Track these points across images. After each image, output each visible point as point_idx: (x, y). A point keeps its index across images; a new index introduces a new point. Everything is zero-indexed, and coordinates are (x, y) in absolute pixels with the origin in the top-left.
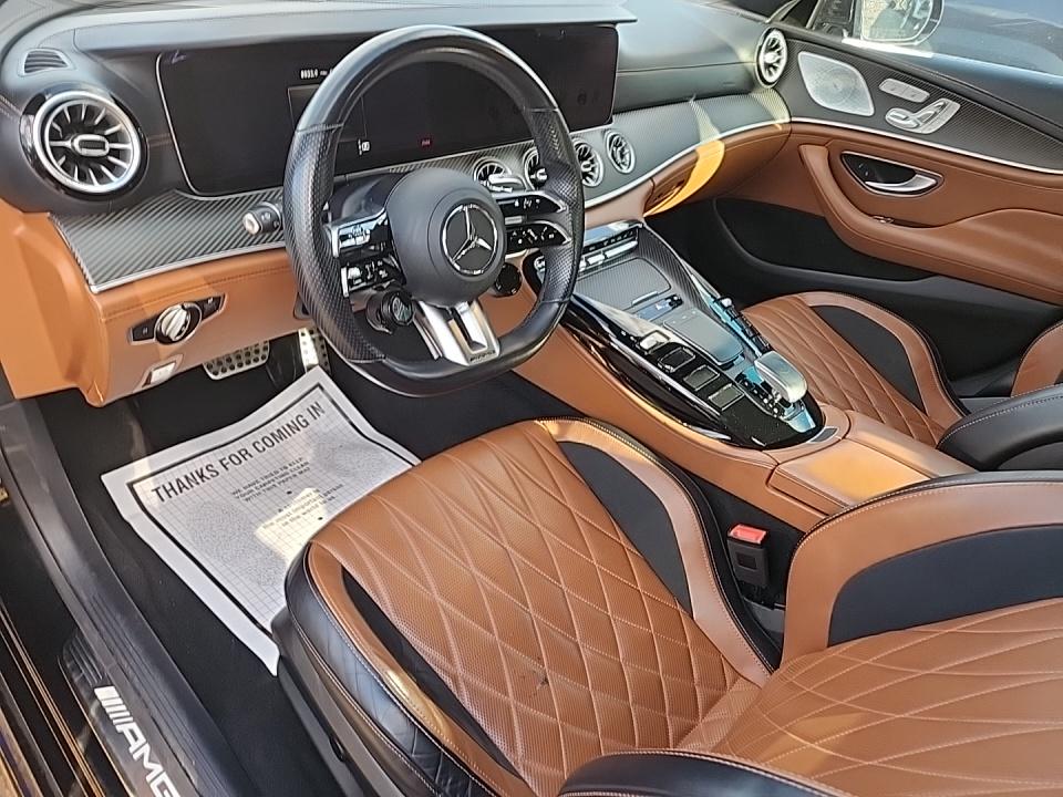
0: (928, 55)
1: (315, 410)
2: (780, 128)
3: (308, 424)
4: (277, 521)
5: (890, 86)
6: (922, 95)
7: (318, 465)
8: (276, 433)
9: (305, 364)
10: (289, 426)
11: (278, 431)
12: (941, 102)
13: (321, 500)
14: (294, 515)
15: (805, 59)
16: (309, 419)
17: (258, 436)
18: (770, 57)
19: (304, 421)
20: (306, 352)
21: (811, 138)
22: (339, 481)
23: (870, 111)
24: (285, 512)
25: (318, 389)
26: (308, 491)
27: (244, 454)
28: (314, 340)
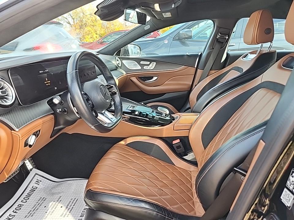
0: (146, 56)
1: (38, 182)
2: (125, 75)
3: (37, 187)
4: (48, 215)
5: (142, 62)
6: (149, 63)
7: (48, 196)
8: (27, 195)
9: (29, 169)
10: (30, 191)
11: (28, 194)
12: (152, 63)
13: (58, 203)
14: (52, 211)
15: (123, 61)
16: (37, 186)
17: (22, 198)
18: (118, 62)
19: (35, 187)
20: (28, 166)
21: (131, 76)
22: (59, 196)
23: (140, 68)
24: (48, 212)
25: (36, 175)
26: (51, 203)
27: (20, 206)
28: (29, 161)
